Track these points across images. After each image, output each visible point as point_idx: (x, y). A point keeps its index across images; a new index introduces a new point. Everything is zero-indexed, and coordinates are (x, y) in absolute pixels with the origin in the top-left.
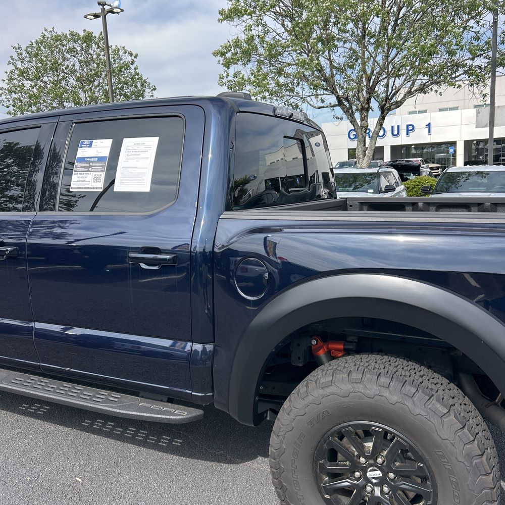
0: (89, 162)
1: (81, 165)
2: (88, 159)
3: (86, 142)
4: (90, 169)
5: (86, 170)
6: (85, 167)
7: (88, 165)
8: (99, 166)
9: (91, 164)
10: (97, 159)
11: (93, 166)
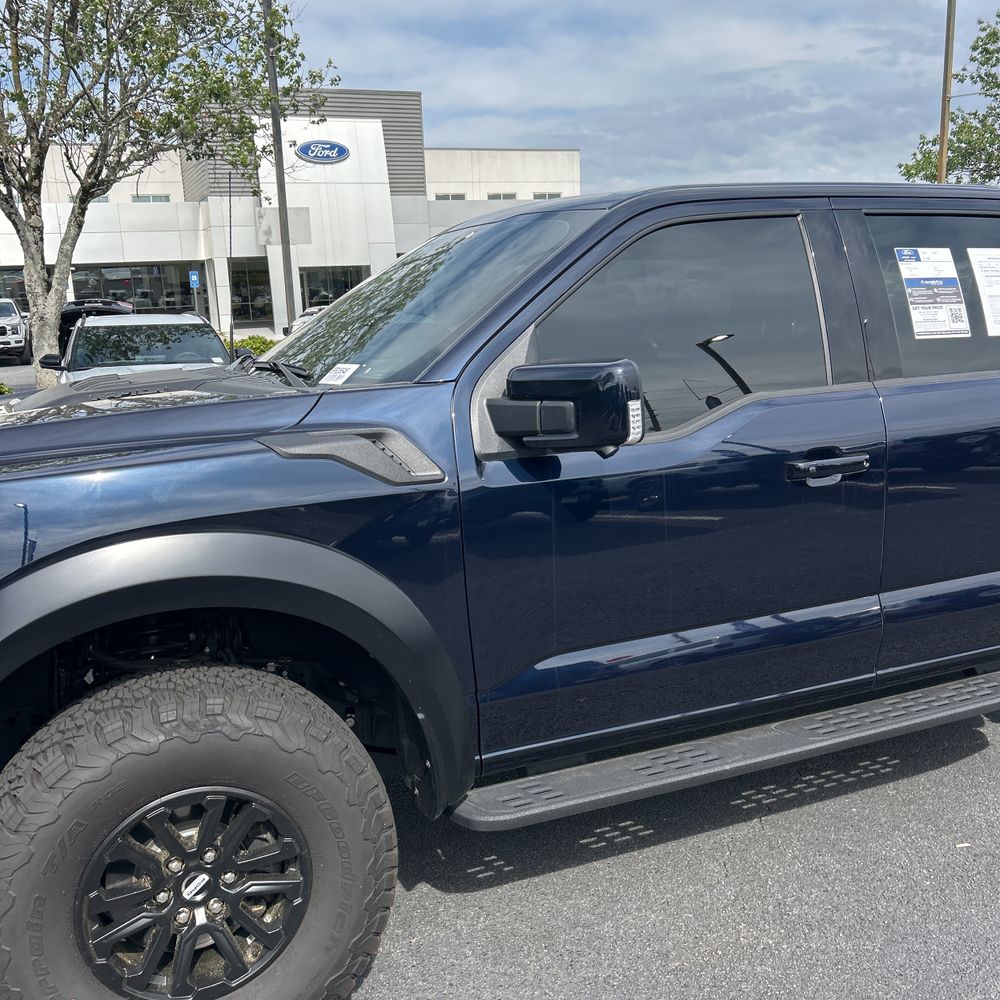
0: (929, 287)
1: (920, 293)
2: (927, 282)
3: (907, 251)
4: (938, 300)
5: (931, 301)
6: (929, 297)
7: (930, 292)
8: (951, 294)
9: (936, 290)
10: (941, 282)
11: (942, 295)
